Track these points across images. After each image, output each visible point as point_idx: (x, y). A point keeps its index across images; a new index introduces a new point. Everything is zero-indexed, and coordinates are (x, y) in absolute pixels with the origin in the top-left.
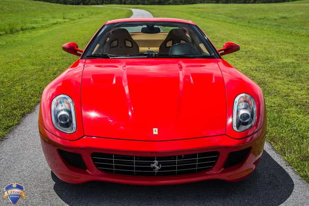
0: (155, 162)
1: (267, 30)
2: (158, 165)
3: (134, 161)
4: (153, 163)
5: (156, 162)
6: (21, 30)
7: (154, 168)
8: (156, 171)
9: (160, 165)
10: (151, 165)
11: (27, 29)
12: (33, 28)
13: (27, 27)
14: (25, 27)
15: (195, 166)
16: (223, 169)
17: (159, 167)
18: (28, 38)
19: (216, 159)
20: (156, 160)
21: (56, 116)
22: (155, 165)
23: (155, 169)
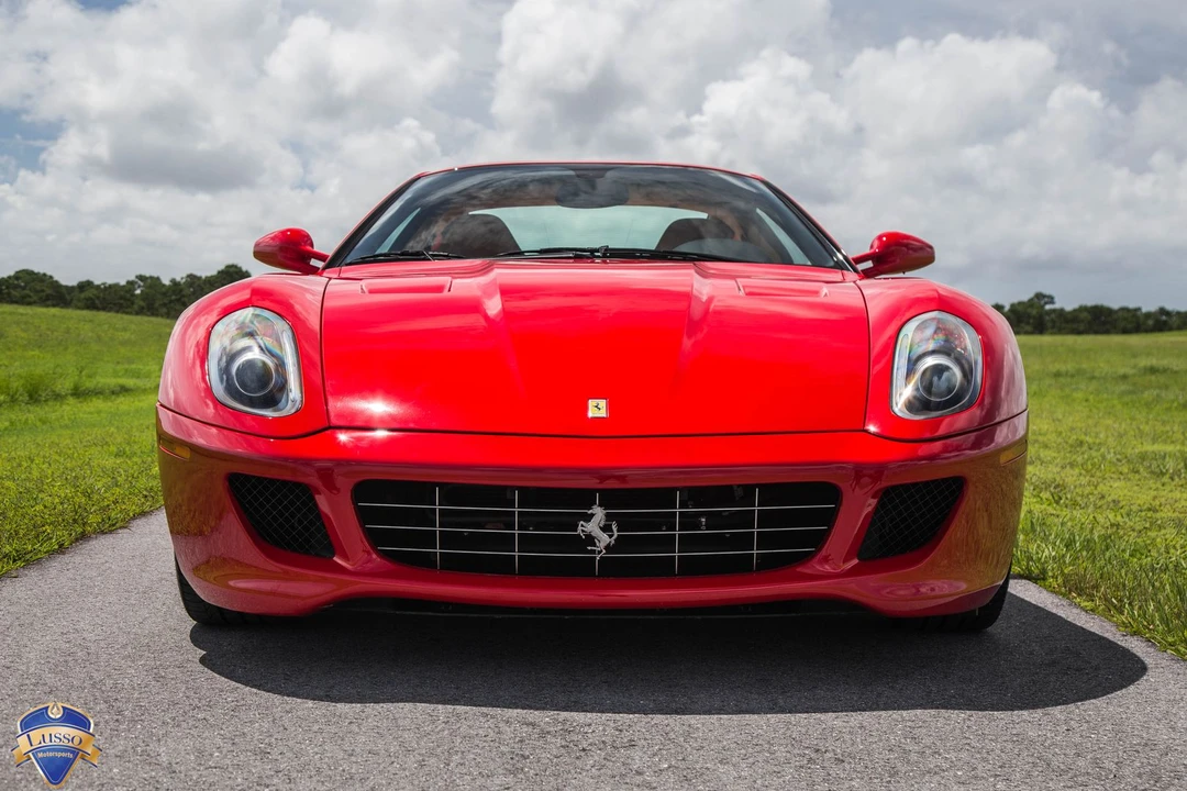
0: (593, 515)
1: (1087, 400)
2: (606, 529)
3: (517, 510)
4: (588, 518)
5: (599, 513)
6: (72, 395)
7: (591, 539)
8: (600, 552)
9: (614, 528)
10: (580, 528)
11: (97, 393)
12: (124, 390)
13: (100, 385)
14: (89, 384)
15: (745, 541)
16: (856, 561)
17: (611, 536)
18: (99, 412)
19: (829, 518)
20: (600, 505)
21: (225, 371)
22: (595, 524)
23: (595, 545)
